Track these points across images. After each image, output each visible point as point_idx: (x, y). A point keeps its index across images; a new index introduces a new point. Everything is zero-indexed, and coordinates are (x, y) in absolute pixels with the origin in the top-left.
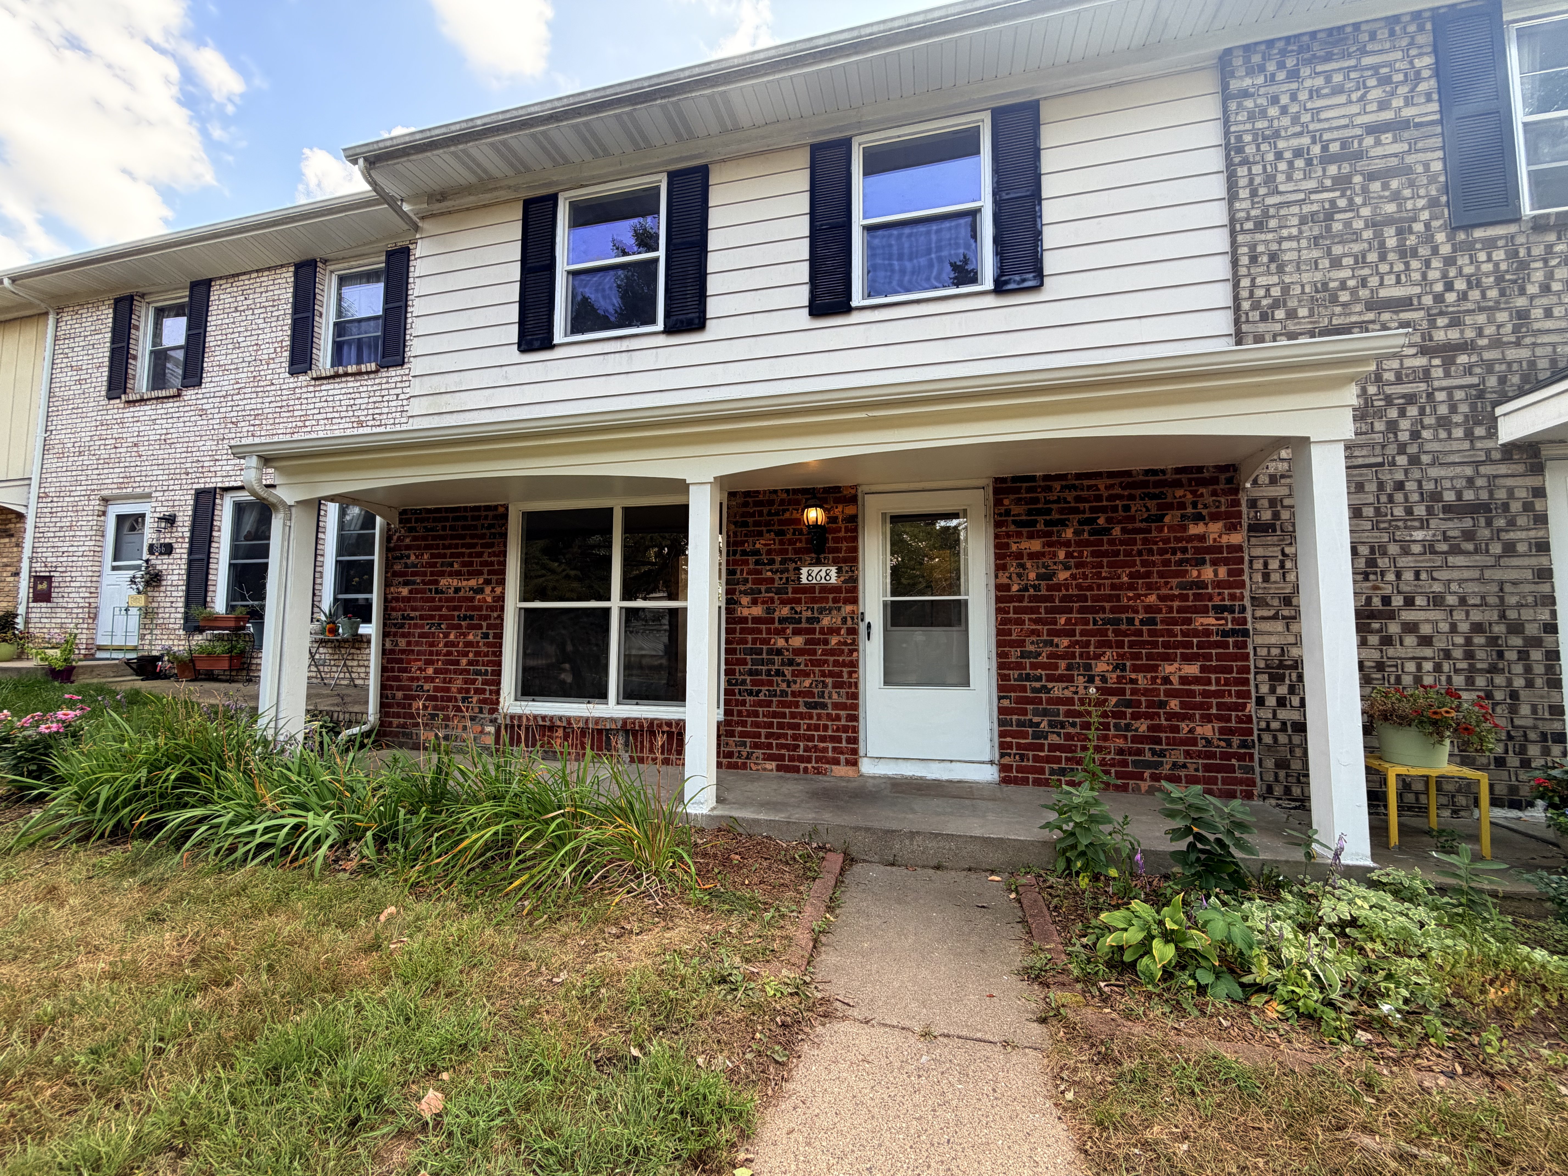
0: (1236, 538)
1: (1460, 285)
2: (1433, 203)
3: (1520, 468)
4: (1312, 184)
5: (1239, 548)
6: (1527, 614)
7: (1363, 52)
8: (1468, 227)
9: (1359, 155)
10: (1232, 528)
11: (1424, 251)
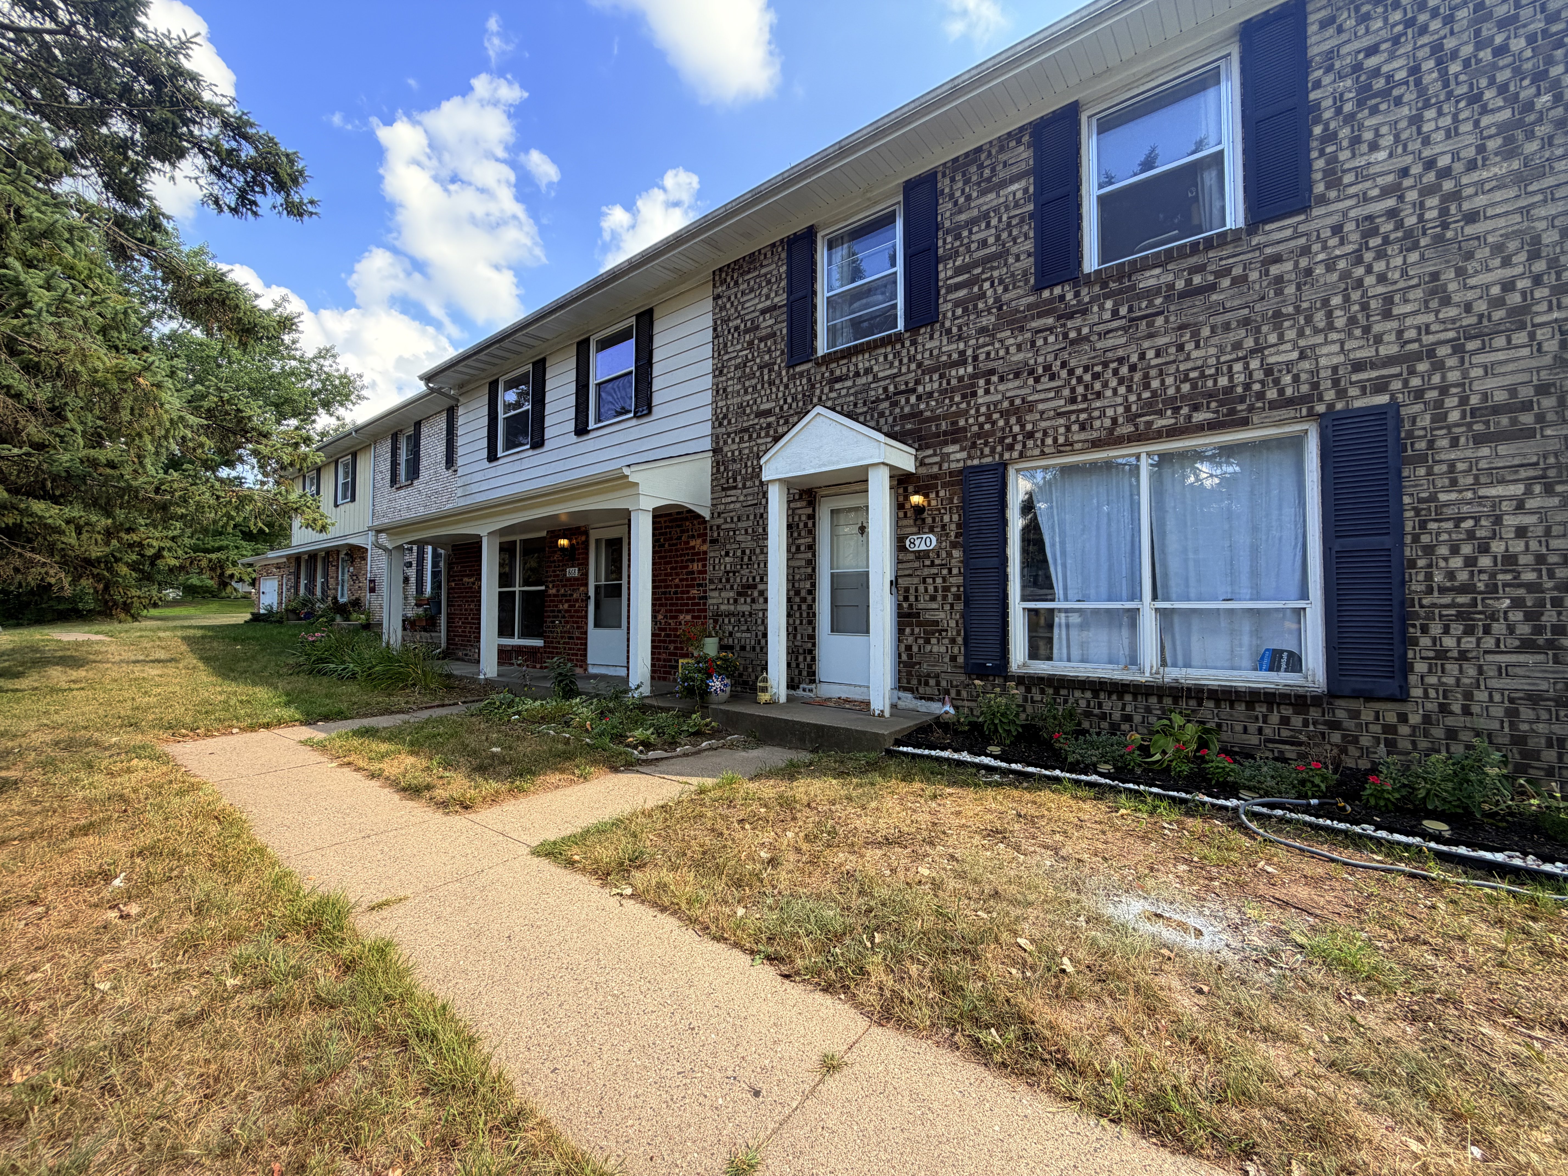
0: (704, 548)
1: (789, 400)
2: (783, 353)
3: (804, 503)
4: (739, 347)
5: (705, 553)
6: (802, 585)
7: (762, 266)
8: (793, 366)
9: (757, 328)
10: (704, 541)
11: (777, 382)
